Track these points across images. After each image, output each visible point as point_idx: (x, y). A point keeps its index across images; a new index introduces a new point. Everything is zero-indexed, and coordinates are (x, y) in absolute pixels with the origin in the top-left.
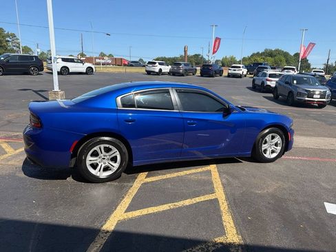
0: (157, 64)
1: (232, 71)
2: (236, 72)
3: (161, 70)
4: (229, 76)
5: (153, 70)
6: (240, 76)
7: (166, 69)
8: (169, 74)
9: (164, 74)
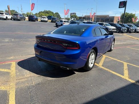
0: (4, 14)
1: (42, 19)
2: (45, 20)
3: (7, 17)
4: (42, 21)
5: (2, 17)
6: (46, 22)
7: (9, 17)
8: (11, 19)
9: (8, 19)
